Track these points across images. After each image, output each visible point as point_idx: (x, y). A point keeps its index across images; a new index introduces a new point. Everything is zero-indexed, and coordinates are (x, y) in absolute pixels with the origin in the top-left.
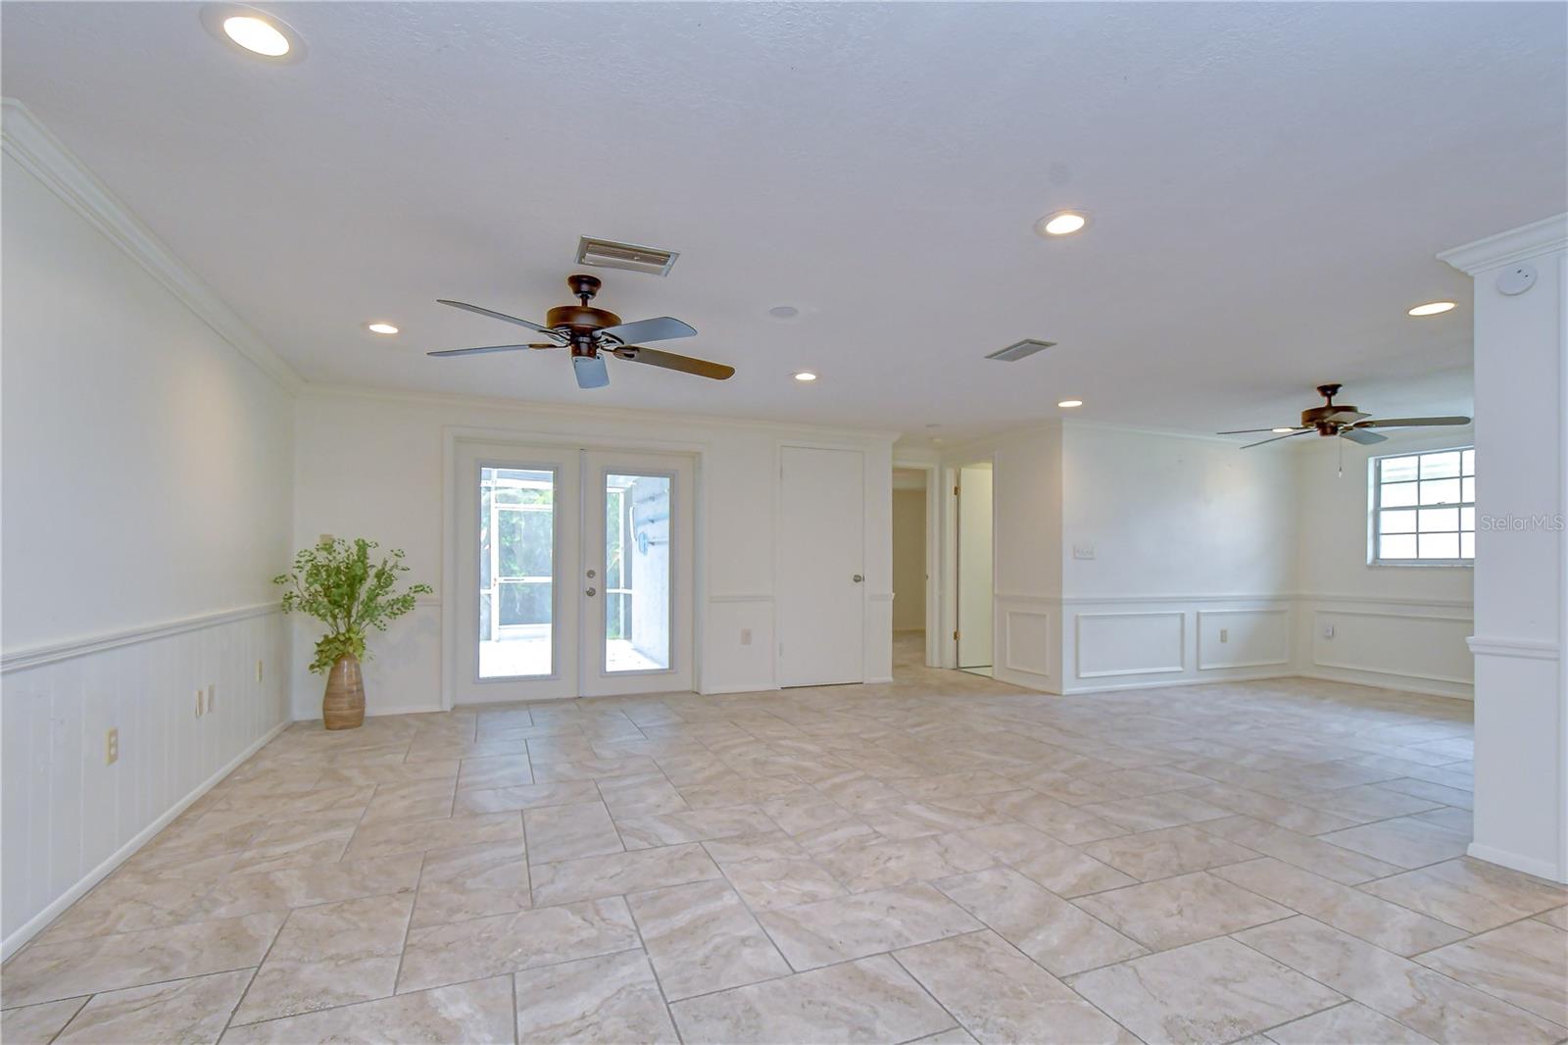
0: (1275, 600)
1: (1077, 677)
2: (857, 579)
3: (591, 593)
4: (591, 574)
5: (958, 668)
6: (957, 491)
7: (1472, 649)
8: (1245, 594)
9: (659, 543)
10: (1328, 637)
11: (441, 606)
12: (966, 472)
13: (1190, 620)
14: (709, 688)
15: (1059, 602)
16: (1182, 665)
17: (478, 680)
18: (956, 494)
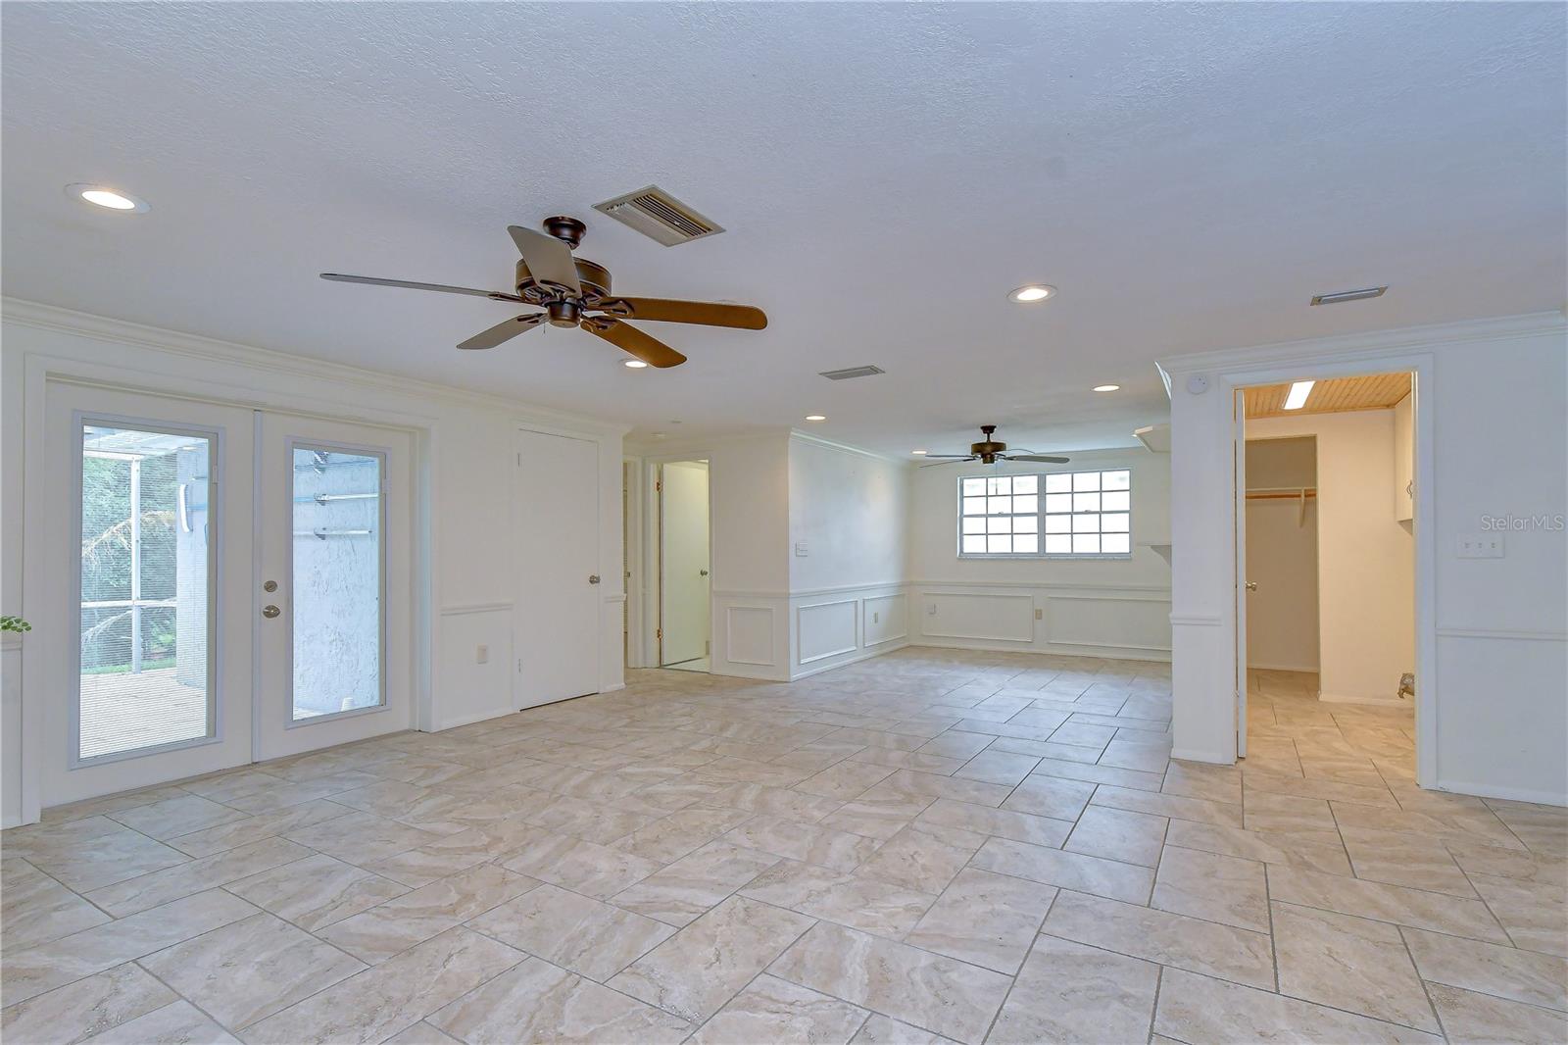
0: (901, 586)
1: (799, 664)
2: (594, 580)
3: (271, 612)
4: (271, 587)
5: (661, 666)
6: (659, 486)
7: (1172, 622)
8: (885, 582)
9: (332, 537)
10: (931, 613)
11: (21, 649)
12: (670, 469)
13: (860, 604)
14: (441, 722)
15: (787, 596)
16: (857, 646)
17: (79, 760)
18: (658, 489)
